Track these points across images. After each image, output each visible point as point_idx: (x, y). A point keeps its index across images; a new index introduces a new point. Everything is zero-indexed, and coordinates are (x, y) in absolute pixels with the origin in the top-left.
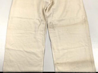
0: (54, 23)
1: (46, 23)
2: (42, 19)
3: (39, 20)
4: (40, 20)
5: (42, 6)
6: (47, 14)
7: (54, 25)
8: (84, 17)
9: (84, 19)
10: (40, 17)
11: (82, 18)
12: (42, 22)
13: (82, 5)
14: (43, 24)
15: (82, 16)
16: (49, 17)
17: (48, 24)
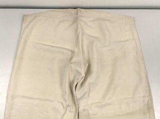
0: (91, 112)
1: (76, 111)
3: (62, 104)
4: (64, 105)
7: (91, 116)
8: (147, 99)
9: (148, 104)
11: (144, 102)
12: (68, 109)
13: (143, 75)
14: (70, 111)
15: (144, 97)
16: (81, 98)
17: (80, 112)
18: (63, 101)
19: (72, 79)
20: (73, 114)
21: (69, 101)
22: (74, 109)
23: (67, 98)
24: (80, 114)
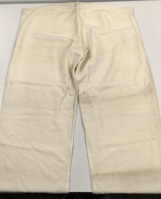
0: (90, 94)
1: (76, 93)
2: (68, 86)
3: (62, 87)
4: (64, 88)
5: (69, 61)
6: (77, 76)
7: (91, 98)
8: (148, 81)
9: (149, 86)
10: (65, 83)
11: (145, 84)
12: (68, 92)
13: (143, 59)
14: (70, 95)
15: (145, 79)
16: (80, 81)
17: (79, 95)
18: (63, 85)
19: (71, 64)
20: (72, 98)
21: (69, 84)
22: (74, 92)
23: (66, 80)
24: (80, 97)
